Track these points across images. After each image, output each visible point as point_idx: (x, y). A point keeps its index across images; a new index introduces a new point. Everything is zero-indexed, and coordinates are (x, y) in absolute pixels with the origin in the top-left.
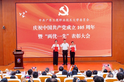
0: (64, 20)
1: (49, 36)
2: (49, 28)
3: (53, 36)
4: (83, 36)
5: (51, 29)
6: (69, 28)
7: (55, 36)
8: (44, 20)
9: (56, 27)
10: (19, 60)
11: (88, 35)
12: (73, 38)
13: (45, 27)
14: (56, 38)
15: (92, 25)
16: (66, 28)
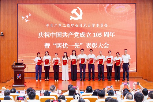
0: (77, 26)
1: (58, 45)
2: (58, 36)
3: (63, 45)
4: (100, 45)
5: (61, 37)
6: (83, 36)
7: (66, 46)
8: (52, 25)
9: (67, 34)
10: (19, 76)
11: (106, 44)
12: (88, 48)
13: (53, 34)
14: (67, 48)
15: (111, 32)
16: (79, 35)
